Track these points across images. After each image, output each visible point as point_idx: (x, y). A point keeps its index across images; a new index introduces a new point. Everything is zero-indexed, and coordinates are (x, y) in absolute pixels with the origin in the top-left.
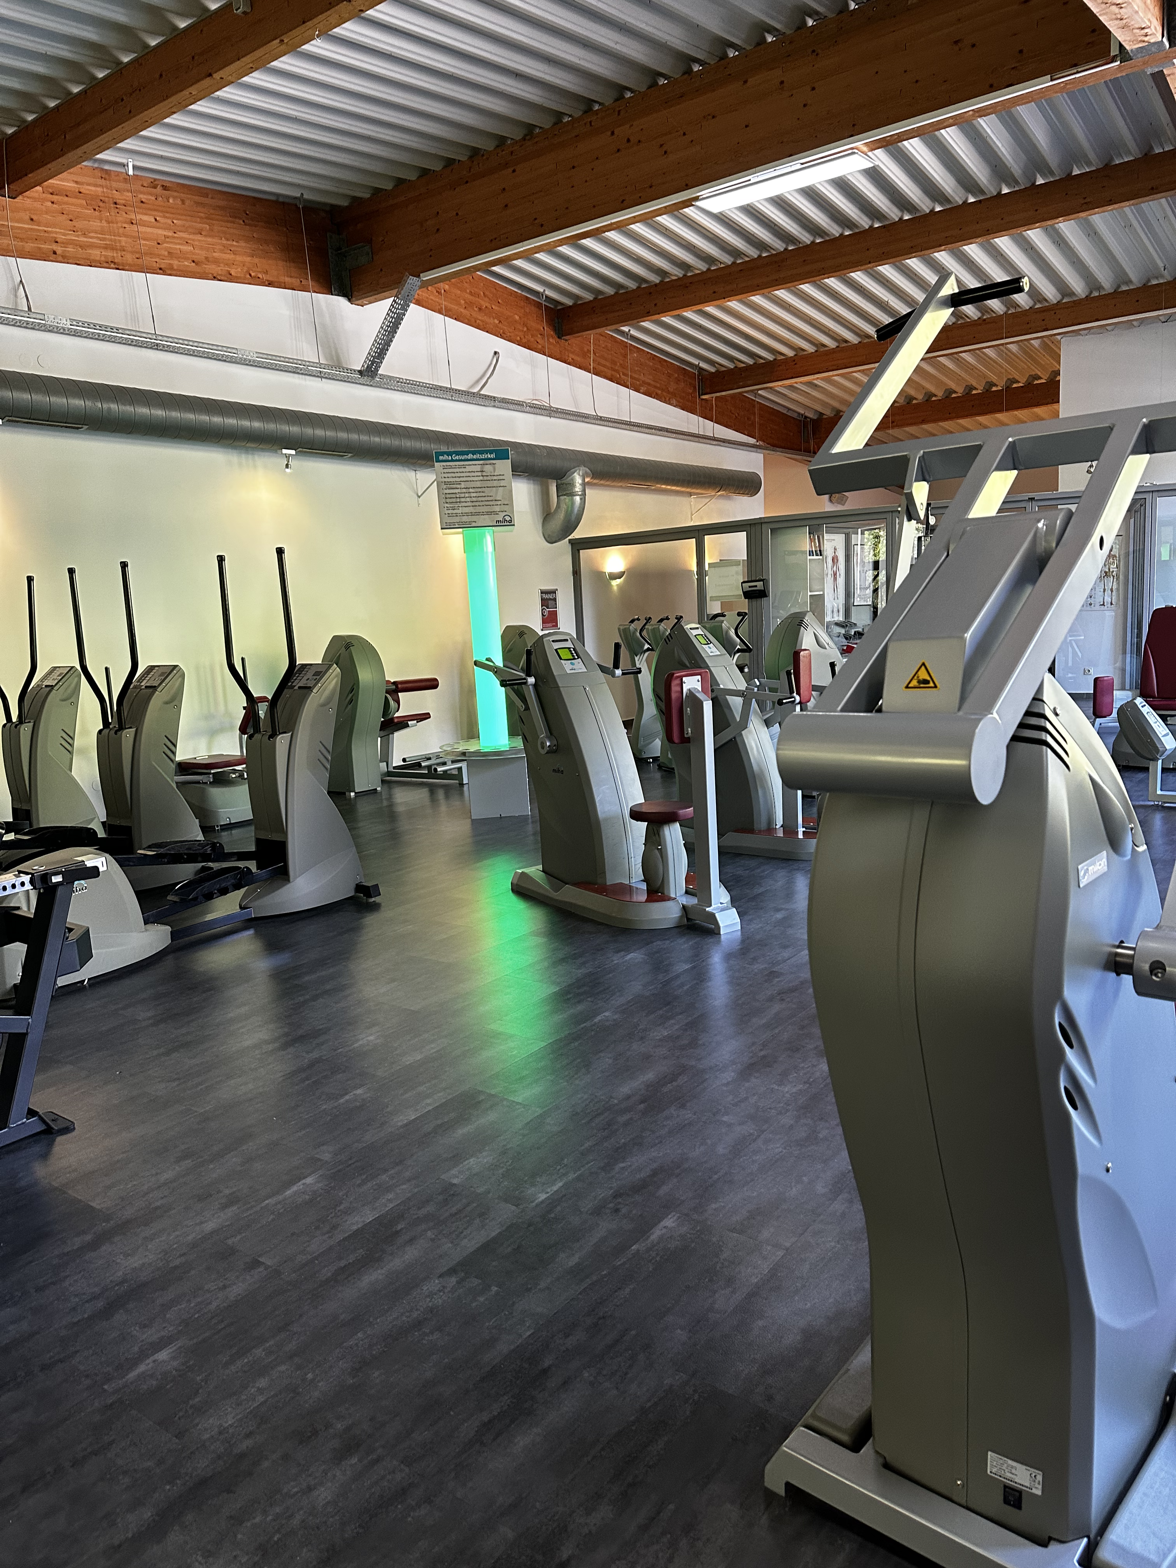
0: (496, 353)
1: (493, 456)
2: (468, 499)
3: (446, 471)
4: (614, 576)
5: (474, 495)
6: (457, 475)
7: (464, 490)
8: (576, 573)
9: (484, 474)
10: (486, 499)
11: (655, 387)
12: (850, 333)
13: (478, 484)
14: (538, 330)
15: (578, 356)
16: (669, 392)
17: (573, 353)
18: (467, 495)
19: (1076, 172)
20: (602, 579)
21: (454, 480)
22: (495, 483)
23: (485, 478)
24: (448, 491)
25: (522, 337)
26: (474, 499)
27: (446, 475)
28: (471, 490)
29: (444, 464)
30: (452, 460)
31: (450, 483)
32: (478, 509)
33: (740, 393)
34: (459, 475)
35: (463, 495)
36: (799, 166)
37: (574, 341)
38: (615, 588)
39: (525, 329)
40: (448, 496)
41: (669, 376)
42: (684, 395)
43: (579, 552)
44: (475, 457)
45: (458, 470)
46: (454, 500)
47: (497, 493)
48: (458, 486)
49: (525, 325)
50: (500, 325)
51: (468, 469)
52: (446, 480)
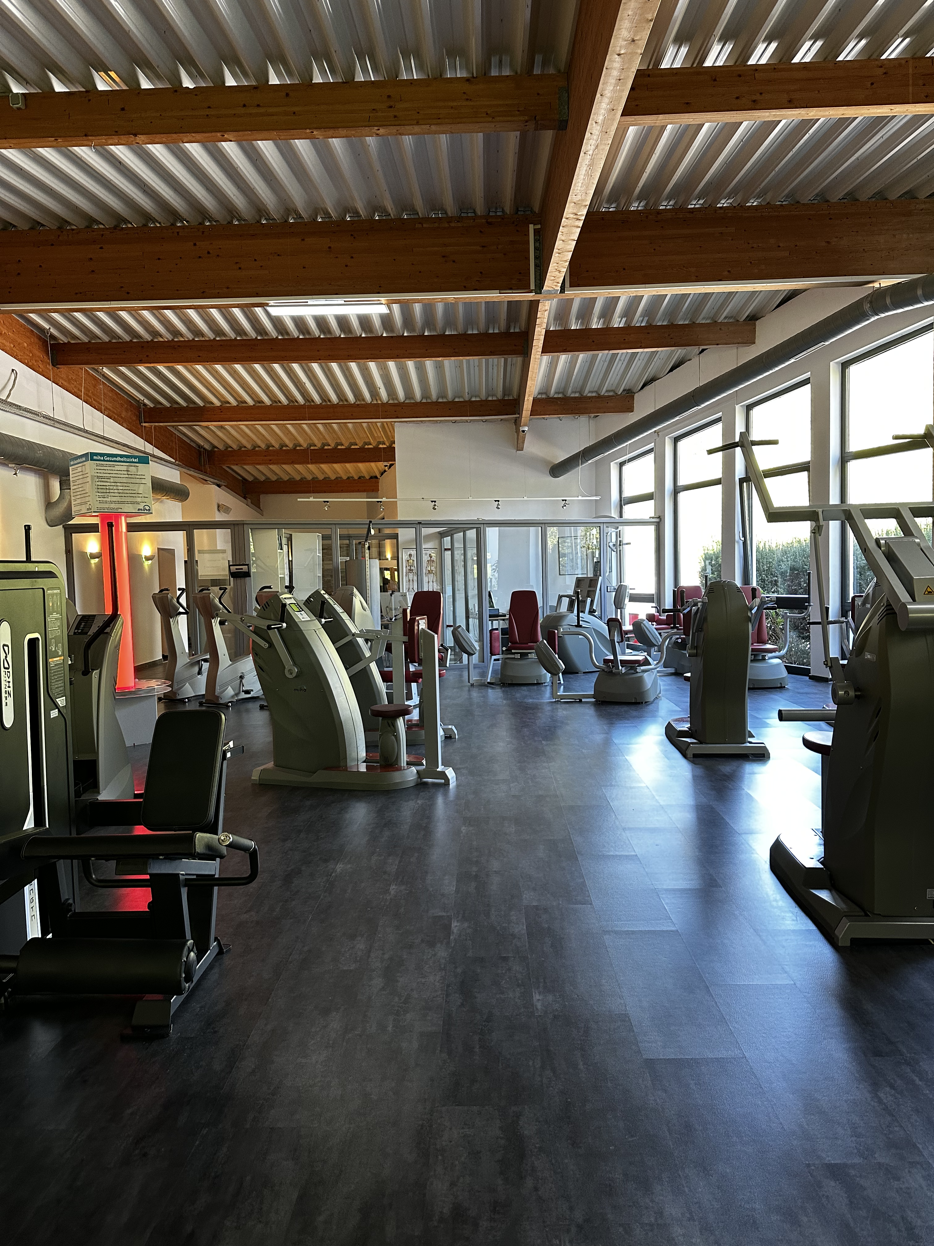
0: (13, 370)
1: (136, 460)
2: (116, 491)
3: (98, 468)
4: (93, 556)
5: (121, 488)
6: (107, 471)
7: (113, 484)
8: (69, 551)
9: (129, 473)
10: (131, 492)
11: (113, 412)
12: (267, 398)
13: (124, 480)
14: (39, 357)
15: (65, 381)
16: (122, 418)
17: (62, 378)
18: (115, 488)
19: (447, 333)
20: (85, 558)
21: (105, 475)
22: (138, 481)
23: (130, 476)
24: (99, 483)
25: (29, 361)
26: (121, 491)
27: (99, 471)
28: (118, 484)
29: (98, 462)
30: (104, 460)
31: (102, 477)
32: (123, 499)
33: (166, 426)
34: (109, 472)
35: (111, 487)
36: (343, 302)
37: (63, 370)
38: (93, 566)
39: (31, 355)
40: (99, 487)
41: (122, 405)
42: (131, 421)
43: (71, 535)
44: (122, 459)
45: (109, 468)
46: (105, 491)
47: (139, 488)
48: (108, 480)
49: (31, 352)
50: (14, 349)
51: (117, 468)
52: (99, 475)
